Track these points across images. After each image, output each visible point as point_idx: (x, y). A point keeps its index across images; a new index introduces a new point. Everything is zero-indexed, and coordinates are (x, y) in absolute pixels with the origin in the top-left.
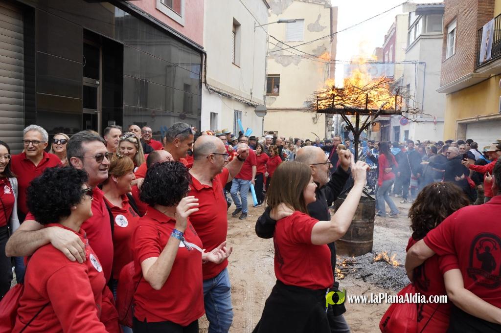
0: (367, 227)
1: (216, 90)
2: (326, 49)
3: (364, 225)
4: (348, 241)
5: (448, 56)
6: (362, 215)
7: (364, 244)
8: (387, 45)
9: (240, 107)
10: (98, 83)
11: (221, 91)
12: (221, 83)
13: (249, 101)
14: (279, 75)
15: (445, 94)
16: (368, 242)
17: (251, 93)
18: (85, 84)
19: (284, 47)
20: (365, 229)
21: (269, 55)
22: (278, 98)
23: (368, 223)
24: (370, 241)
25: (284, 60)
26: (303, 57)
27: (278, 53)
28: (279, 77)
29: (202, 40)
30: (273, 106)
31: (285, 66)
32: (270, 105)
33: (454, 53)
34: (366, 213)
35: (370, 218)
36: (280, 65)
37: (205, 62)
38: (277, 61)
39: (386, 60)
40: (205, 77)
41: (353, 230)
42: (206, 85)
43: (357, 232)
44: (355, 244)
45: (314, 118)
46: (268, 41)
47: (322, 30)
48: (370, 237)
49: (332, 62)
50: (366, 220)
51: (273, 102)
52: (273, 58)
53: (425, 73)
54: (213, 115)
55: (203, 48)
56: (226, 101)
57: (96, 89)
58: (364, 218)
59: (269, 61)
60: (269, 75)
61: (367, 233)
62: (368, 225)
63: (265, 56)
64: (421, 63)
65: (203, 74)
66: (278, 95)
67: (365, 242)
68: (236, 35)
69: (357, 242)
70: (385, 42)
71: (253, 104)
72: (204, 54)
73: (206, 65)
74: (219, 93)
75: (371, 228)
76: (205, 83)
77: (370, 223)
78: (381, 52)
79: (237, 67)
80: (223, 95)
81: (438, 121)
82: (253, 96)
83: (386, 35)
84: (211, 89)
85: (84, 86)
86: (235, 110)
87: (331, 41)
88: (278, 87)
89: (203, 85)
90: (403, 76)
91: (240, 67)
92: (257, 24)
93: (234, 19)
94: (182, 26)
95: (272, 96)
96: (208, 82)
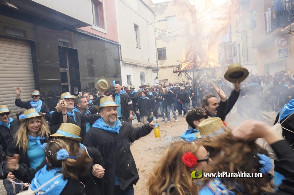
1: (129, 63)
9: (143, 70)
10: (67, 69)
11: (131, 63)
12: (130, 59)
13: (148, 66)
14: (165, 48)
15: (256, 49)
19: (166, 33)
21: (156, 39)
22: (166, 60)
25: (167, 39)
28: (165, 49)
29: (117, 39)
30: (164, 65)
31: (168, 42)
32: (162, 65)
36: (166, 42)
37: (121, 50)
38: (163, 41)
40: (121, 57)
46: (155, 31)
52: (161, 39)
53: (247, 37)
54: (128, 77)
55: (118, 43)
56: (135, 68)
57: (66, 72)
60: (158, 49)
64: (244, 32)
65: (120, 56)
68: (137, 32)
71: (151, 67)
72: (119, 46)
73: (121, 51)
80: (132, 65)
82: (150, 62)
84: (125, 63)
85: (61, 72)
86: (140, 72)
89: (121, 62)
90: (236, 40)
91: (140, 49)
92: (148, 24)
93: (134, 24)
94: (106, 34)
95: (163, 60)
96: (123, 60)
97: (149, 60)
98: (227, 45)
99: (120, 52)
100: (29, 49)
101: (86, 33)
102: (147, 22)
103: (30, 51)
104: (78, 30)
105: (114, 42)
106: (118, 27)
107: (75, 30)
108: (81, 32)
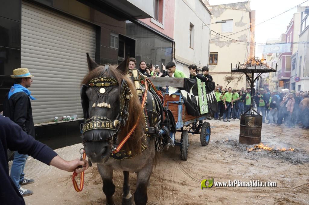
0: (257, 130)
1: (181, 62)
2: (246, 37)
3: (255, 129)
4: (247, 137)
6: (255, 123)
7: (256, 138)
8: (288, 32)
11: (183, 62)
12: (182, 58)
14: (217, 53)
16: (258, 137)
17: (200, 63)
18: (119, 60)
19: (220, 36)
20: (256, 131)
21: (211, 41)
22: (216, 66)
23: (257, 128)
24: (259, 137)
25: (221, 44)
26: (232, 42)
27: (216, 40)
28: (217, 54)
29: (173, 36)
30: (214, 71)
31: (221, 47)
32: (212, 70)
34: (256, 122)
35: (259, 125)
36: (218, 47)
37: (175, 47)
38: (216, 45)
39: (288, 42)
40: (174, 55)
41: (250, 131)
42: (174, 59)
43: (252, 132)
44: (251, 138)
46: (210, 33)
47: (244, 25)
48: (259, 135)
49: (251, 44)
50: (257, 126)
51: (213, 69)
52: (214, 43)
55: (173, 40)
58: (256, 125)
59: (211, 45)
60: (210, 53)
61: (257, 133)
62: (258, 128)
63: (209, 42)
65: (173, 54)
67: (256, 137)
68: (192, 32)
69: (251, 137)
70: (287, 30)
72: (174, 43)
74: (181, 63)
75: (259, 130)
76: (174, 58)
77: (259, 128)
78: (285, 37)
80: (184, 64)
82: (201, 65)
83: (287, 26)
84: (177, 61)
85: (119, 61)
87: (251, 31)
88: (217, 60)
89: (173, 59)
90: (298, 51)
91: (193, 49)
92: (204, 25)
93: (190, 23)
94: (163, 29)
95: (213, 65)
96: (176, 58)
97: (201, 62)
98: (286, 57)
99: (173, 49)
100: (95, 33)
101: (146, 25)
102: (203, 23)
103: (95, 36)
104: (138, 22)
105: (169, 39)
106: (175, 24)
107: (136, 21)
108: (141, 24)
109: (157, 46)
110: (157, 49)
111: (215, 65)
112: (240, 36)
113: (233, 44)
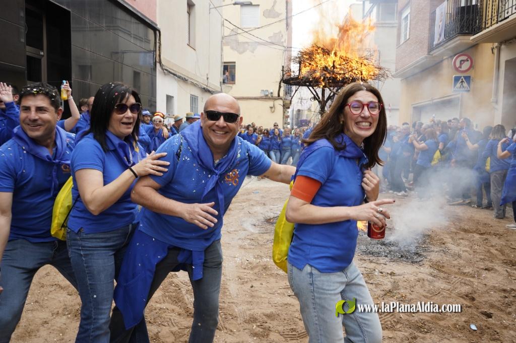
1: (171, 71)
2: (282, 36)
5: (402, 41)
9: (196, 92)
10: (42, 53)
11: (176, 73)
12: (175, 64)
13: (205, 87)
14: (235, 63)
15: (400, 79)
18: (28, 53)
19: (240, 31)
21: (224, 40)
22: (234, 86)
25: (240, 47)
26: (259, 43)
27: (233, 38)
28: (235, 66)
29: (155, 16)
31: (241, 53)
33: (408, 38)
36: (236, 52)
37: (160, 40)
38: (232, 48)
40: (160, 56)
42: (160, 65)
45: (271, 108)
46: (223, 25)
47: (278, 16)
49: (288, 49)
51: (229, 91)
52: (228, 45)
54: (169, 98)
55: (156, 25)
56: (182, 84)
57: (40, 60)
60: (225, 63)
64: (376, 51)
65: (158, 53)
66: (235, 83)
68: (191, 16)
71: (210, 89)
72: (158, 33)
73: (160, 43)
74: (174, 75)
76: (160, 62)
79: (192, 49)
80: (179, 77)
81: (393, 108)
82: (209, 81)
84: (166, 70)
85: (28, 56)
86: (191, 95)
87: (287, 29)
89: (158, 65)
91: (195, 50)
92: (212, 6)
94: (134, 0)
96: (163, 63)
97: (208, 77)
99: (158, 44)
105: (148, 21)
109: (122, 47)
110: (123, 53)
111: (231, 85)
112: (272, 35)
113: (260, 49)
